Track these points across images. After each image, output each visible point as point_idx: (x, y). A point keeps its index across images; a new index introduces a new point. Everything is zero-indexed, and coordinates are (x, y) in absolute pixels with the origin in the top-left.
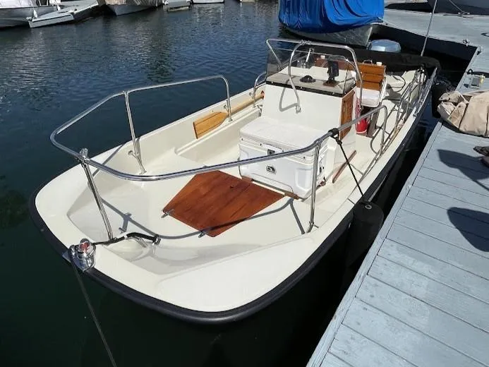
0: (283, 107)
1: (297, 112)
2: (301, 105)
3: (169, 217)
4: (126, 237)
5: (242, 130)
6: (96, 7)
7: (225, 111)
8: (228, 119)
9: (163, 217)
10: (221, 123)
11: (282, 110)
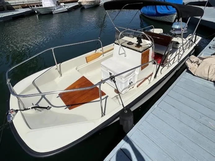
0: (120, 53)
1: (125, 56)
2: (126, 54)
3: (59, 98)
4: (31, 108)
5: (102, 63)
6: (78, 5)
7: (101, 52)
8: (102, 55)
9: (58, 97)
10: (99, 57)
11: (120, 54)
